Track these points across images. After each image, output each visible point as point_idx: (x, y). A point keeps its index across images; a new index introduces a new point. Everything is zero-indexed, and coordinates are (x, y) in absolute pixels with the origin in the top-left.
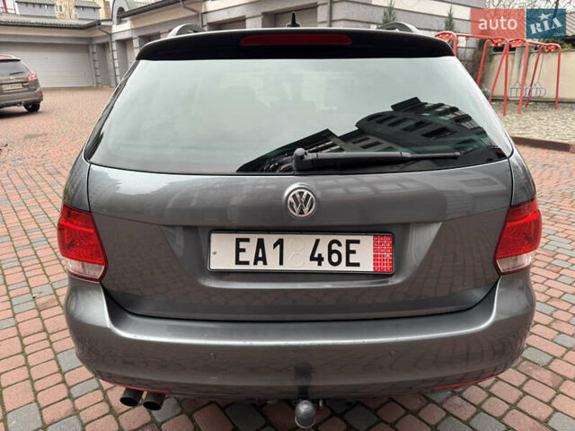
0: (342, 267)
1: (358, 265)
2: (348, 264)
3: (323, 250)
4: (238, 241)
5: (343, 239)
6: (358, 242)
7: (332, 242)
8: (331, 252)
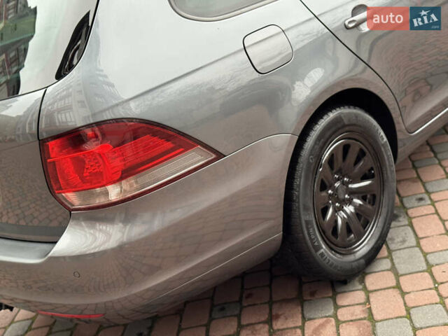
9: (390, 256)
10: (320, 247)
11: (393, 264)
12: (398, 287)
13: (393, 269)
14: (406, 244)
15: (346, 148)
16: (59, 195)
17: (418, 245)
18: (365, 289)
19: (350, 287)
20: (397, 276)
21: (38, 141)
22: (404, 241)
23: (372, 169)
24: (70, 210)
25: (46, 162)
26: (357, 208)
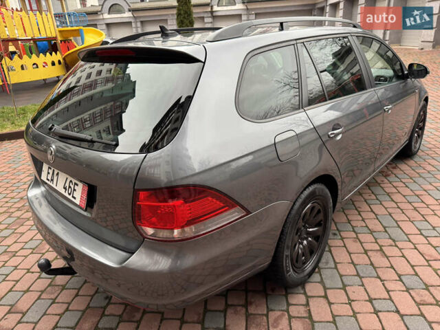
0: (70, 197)
1: (75, 198)
2: (73, 197)
3: (67, 185)
4: (49, 168)
5: (74, 181)
6: (77, 185)
7: (71, 181)
8: (70, 187)
9: (319, 272)
10: (289, 271)
11: (322, 278)
12: (326, 297)
13: (322, 282)
14: (329, 266)
15: (312, 208)
16: (139, 227)
17: (336, 268)
18: (305, 293)
19: (296, 290)
20: (325, 289)
21: (132, 190)
22: (327, 263)
23: (321, 221)
24: (144, 238)
25: (135, 204)
26: (309, 242)
